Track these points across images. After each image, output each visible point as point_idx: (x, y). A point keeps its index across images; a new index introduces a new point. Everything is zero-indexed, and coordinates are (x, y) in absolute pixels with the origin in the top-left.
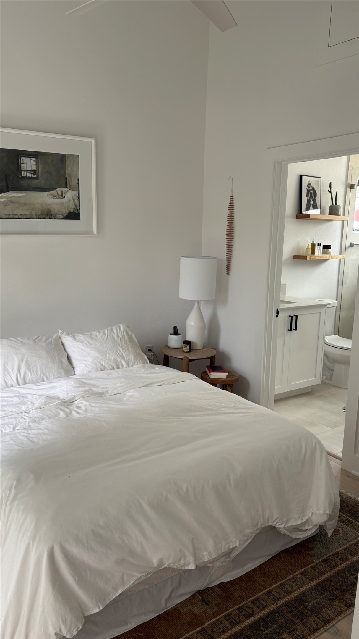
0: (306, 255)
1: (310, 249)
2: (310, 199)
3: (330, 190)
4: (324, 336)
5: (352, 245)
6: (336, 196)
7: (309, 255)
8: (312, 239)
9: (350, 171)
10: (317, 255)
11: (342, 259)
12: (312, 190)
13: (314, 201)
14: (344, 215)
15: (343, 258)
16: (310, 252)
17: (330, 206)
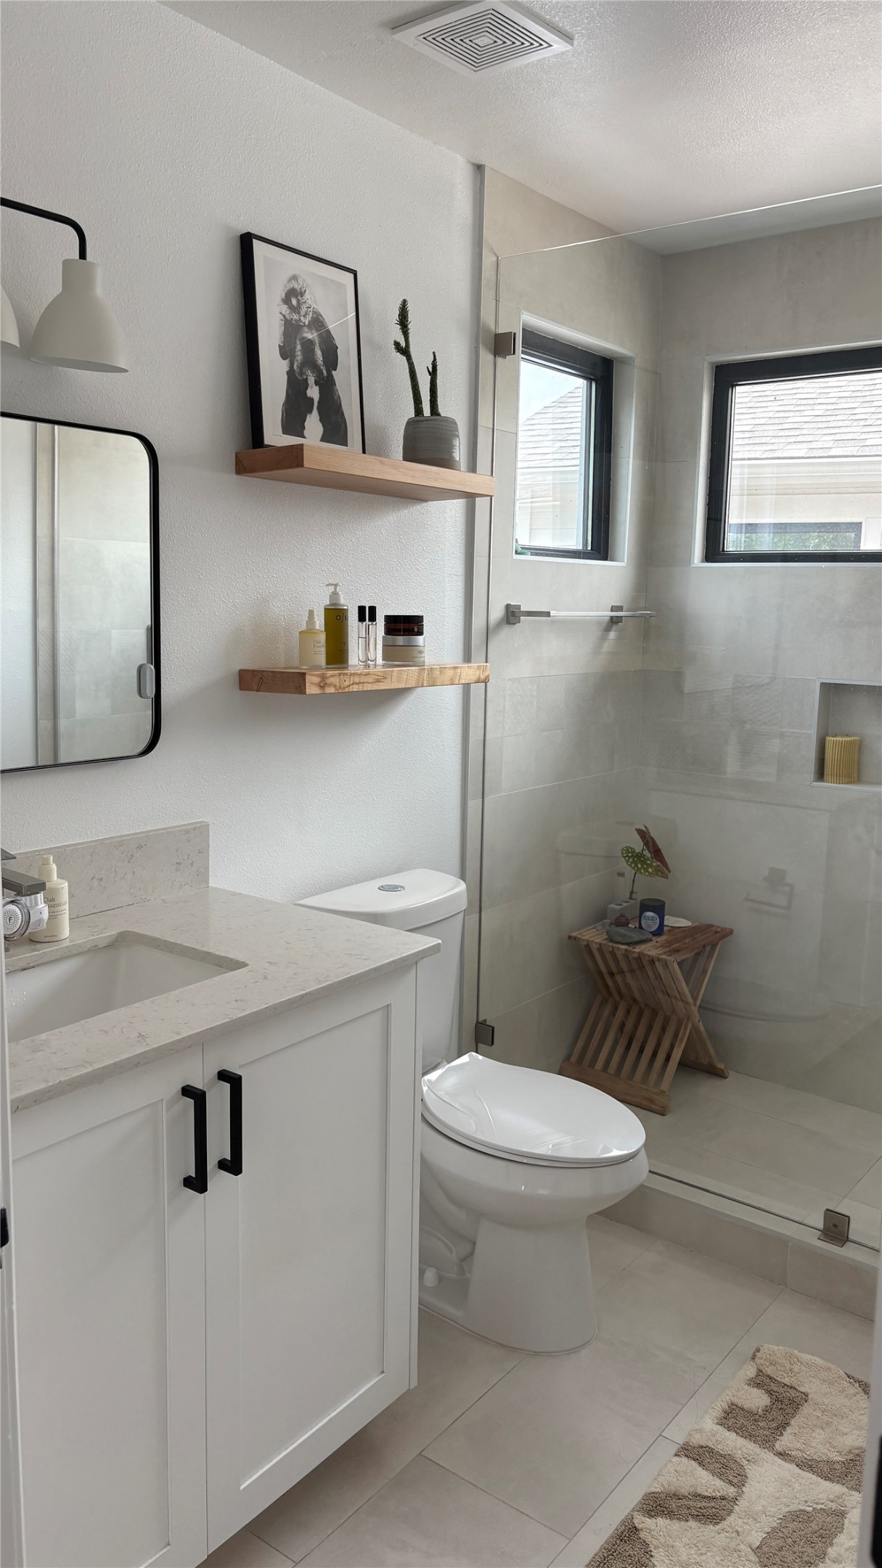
0: (304, 668)
1: (323, 637)
2: (301, 373)
3: (403, 344)
4: (420, 1071)
5: (512, 615)
6: (433, 373)
7: (319, 668)
8: (328, 585)
9: (487, 273)
10: (361, 669)
11: (478, 681)
12: (310, 326)
13: (327, 385)
14: (473, 468)
15: (483, 677)
16: (323, 650)
17: (410, 423)
